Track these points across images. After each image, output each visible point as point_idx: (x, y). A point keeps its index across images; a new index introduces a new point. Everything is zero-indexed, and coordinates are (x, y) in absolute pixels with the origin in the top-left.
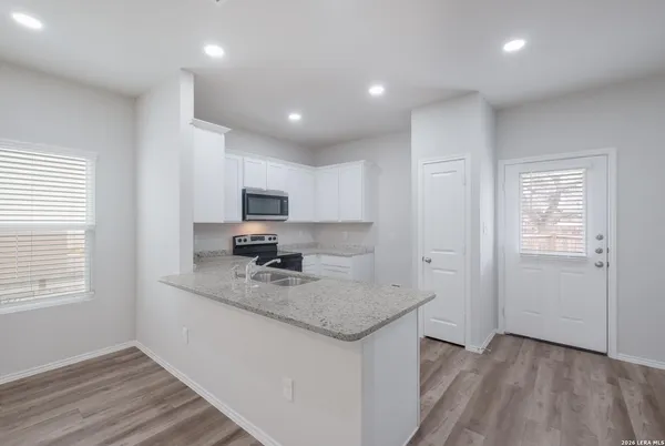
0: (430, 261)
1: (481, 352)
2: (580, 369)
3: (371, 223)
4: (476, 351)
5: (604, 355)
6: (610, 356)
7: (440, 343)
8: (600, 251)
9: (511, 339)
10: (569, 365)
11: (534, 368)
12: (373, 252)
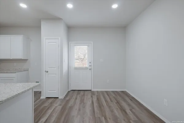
0: (47, 72)
1: (63, 98)
2: (86, 95)
3: (27, 60)
4: (61, 98)
5: (91, 90)
6: (92, 90)
7: (51, 99)
8: (90, 66)
9: (72, 91)
10: (84, 95)
11: (76, 98)
12: (28, 70)
